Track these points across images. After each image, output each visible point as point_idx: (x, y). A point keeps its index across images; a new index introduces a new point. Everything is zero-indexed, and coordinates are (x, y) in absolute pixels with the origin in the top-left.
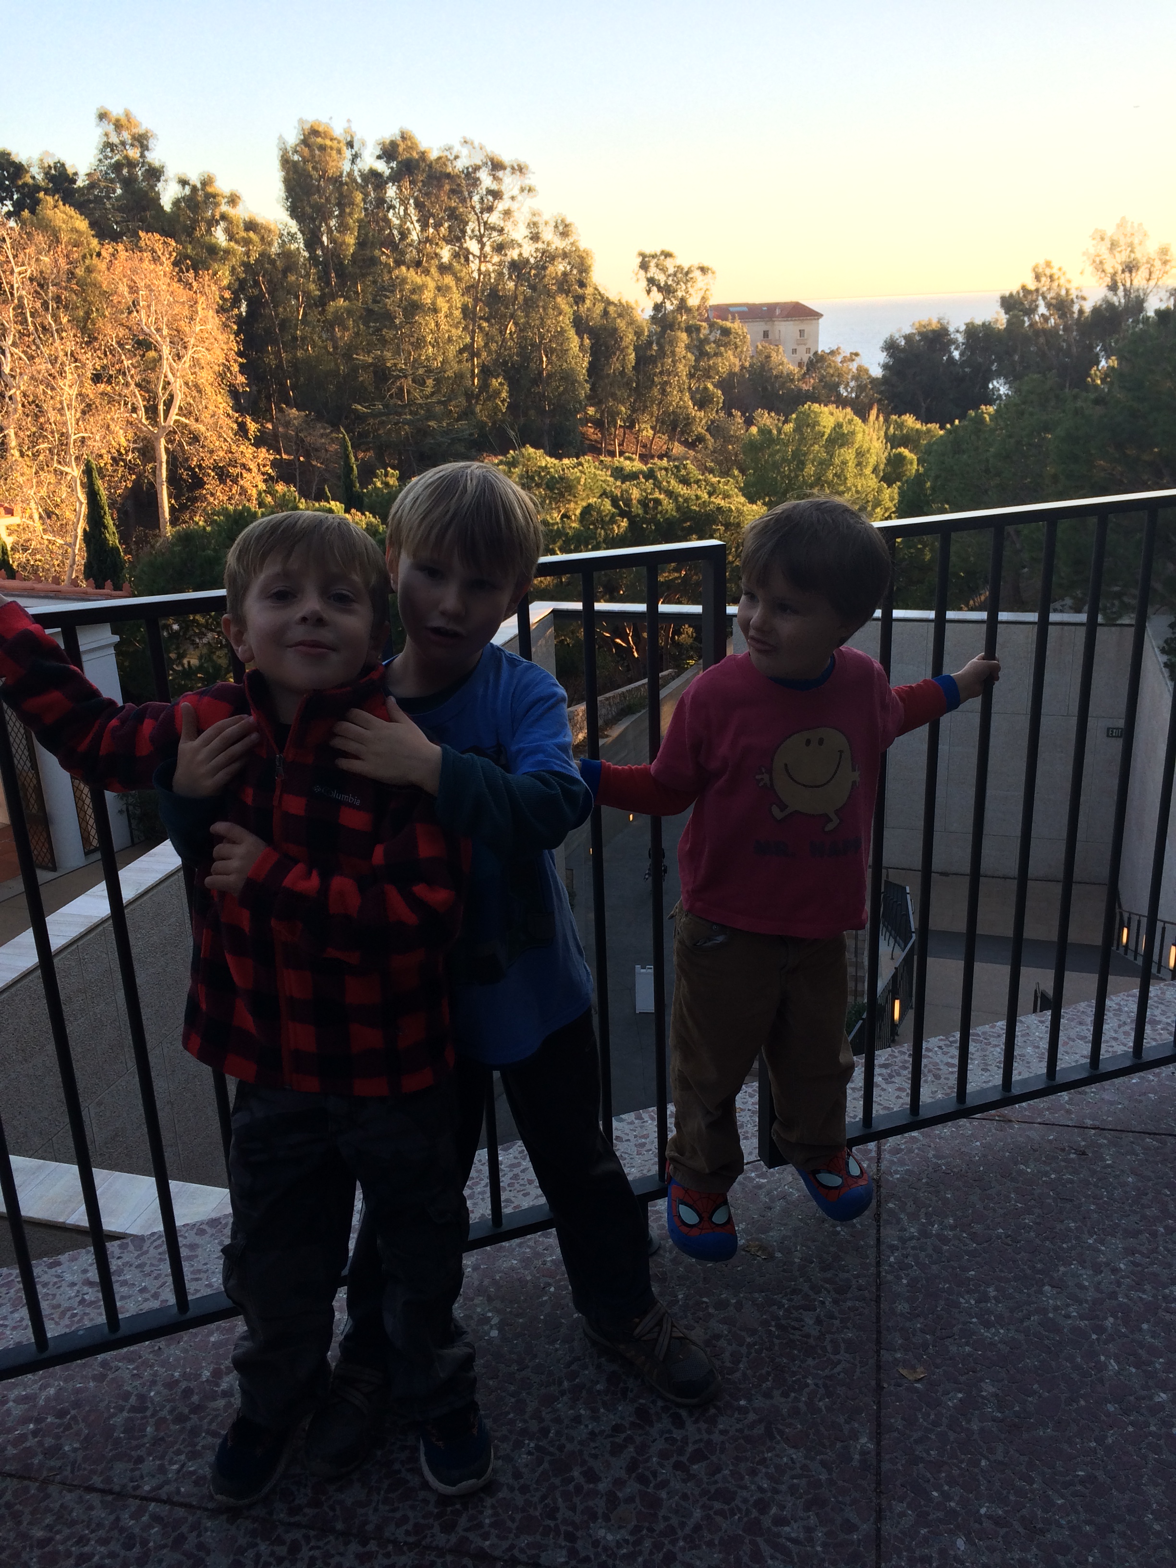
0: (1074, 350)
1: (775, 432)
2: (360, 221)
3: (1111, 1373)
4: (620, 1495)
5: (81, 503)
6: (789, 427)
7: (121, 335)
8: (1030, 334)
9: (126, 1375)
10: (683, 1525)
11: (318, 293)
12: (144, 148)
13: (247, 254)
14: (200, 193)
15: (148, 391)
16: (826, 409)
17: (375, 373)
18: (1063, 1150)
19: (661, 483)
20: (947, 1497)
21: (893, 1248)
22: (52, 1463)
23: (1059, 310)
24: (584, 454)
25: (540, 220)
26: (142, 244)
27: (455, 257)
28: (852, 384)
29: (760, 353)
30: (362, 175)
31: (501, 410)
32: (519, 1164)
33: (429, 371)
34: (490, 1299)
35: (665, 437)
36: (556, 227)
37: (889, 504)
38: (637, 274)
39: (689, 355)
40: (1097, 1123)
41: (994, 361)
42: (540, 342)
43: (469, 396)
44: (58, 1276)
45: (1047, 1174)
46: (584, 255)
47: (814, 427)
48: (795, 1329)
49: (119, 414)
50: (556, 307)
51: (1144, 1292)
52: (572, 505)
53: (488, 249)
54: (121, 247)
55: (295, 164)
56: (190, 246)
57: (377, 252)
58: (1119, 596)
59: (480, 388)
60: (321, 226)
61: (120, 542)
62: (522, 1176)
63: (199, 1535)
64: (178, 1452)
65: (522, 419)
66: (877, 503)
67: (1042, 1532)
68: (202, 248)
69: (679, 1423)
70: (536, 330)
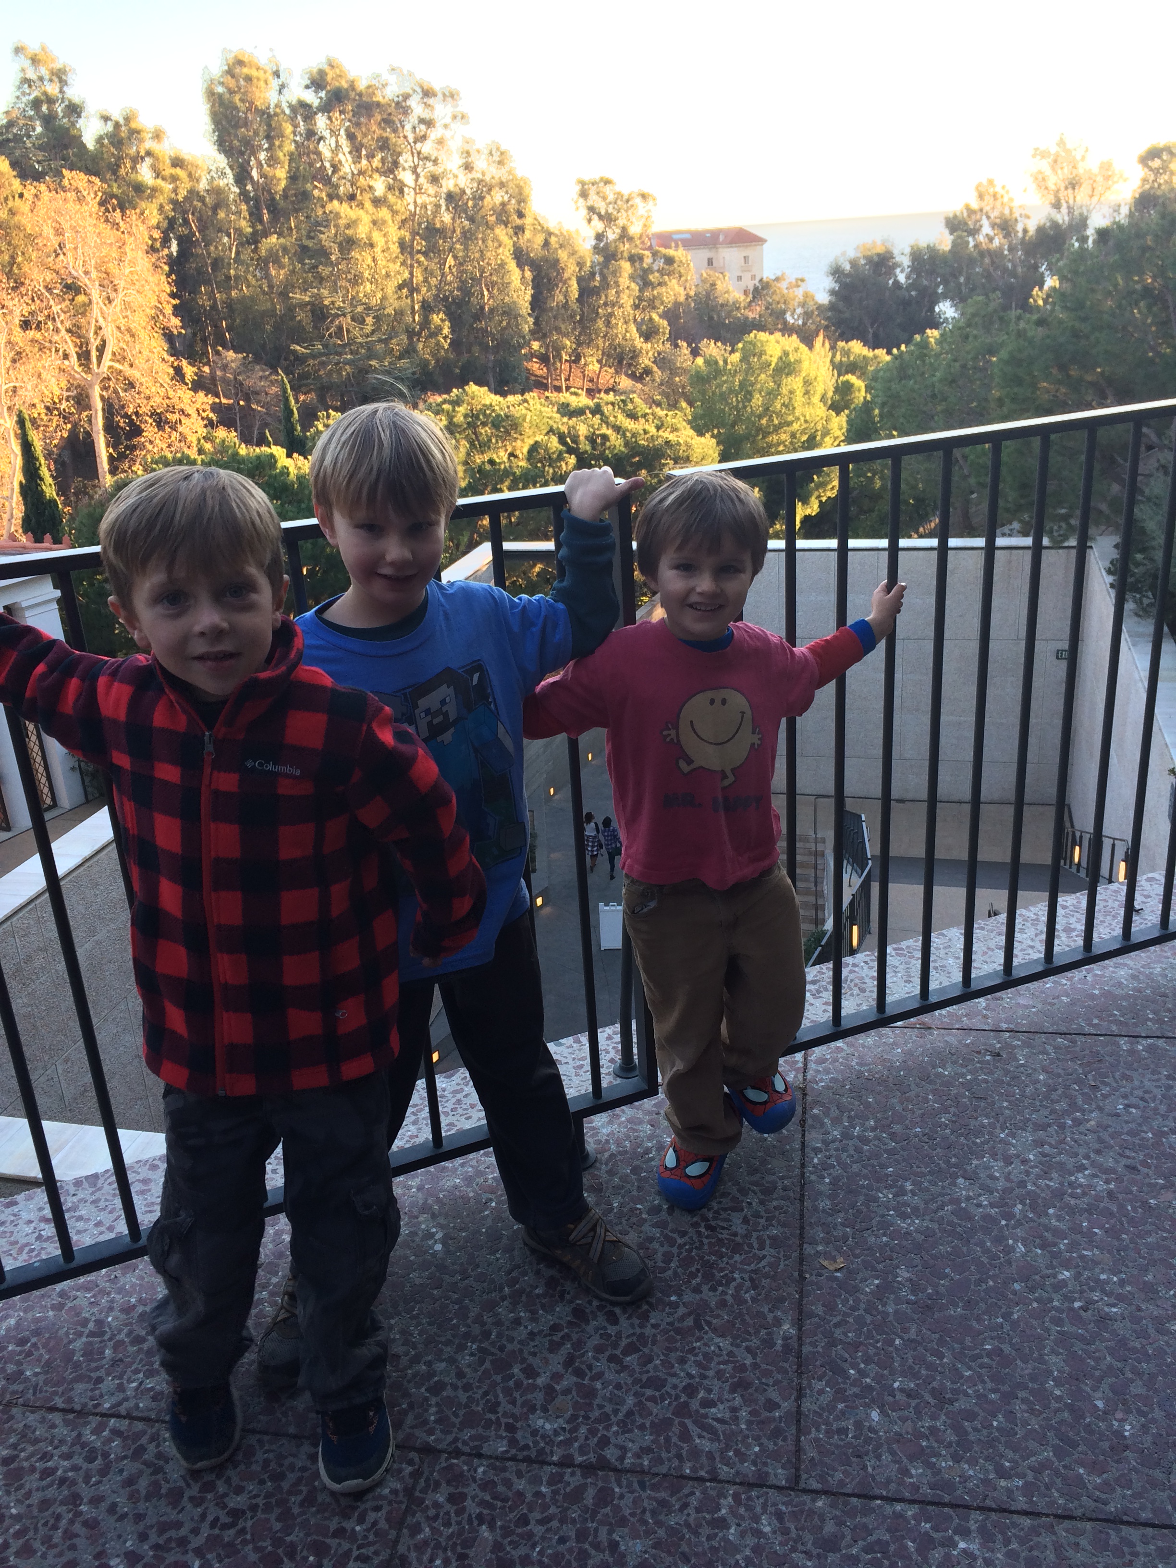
0: (1020, 270)
1: (721, 363)
2: (291, 154)
3: (1018, 1255)
4: (558, 1388)
5: (16, 455)
6: (736, 357)
7: (48, 280)
8: (975, 254)
9: (85, 1303)
10: (616, 1412)
11: (250, 230)
12: (63, 82)
13: (175, 191)
14: (123, 129)
15: (79, 337)
16: (772, 338)
17: (313, 312)
18: (979, 1053)
19: (607, 418)
20: (862, 1374)
21: (817, 1151)
22: (15, 1387)
23: (1003, 229)
24: (530, 390)
25: (472, 150)
26: (66, 182)
27: (390, 189)
28: (799, 311)
29: (704, 281)
30: (291, 106)
31: (443, 348)
32: (462, 1090)
33: (368, 308)
34: (434, 1216)
35: (612, 370)
36: (491, 154)
37: (838, 433)
38: (576, 202)
39: (633, 285)
40: (1012, 1026)
41: (940, 283)
42: (481, 275)
43: (411, 333)
44: (15, 1215)
45: (963, 1075)
46: (522, 184)
47: (760, 356)
48: (723, 1228)
49: (51, 361)
50: (496, 239)
51: (1051, 1180)
52: (519, 443)
53: (422, 180)
54: (43, 187)
55: (220, 96)
56: (115, 185)
57: (309, 186)
58: (1065, 518)
59: (420, 324)
60: (250, 160)
61: (58, 495)
62: (464, 1100)
63: (158, 1446)
64: (137, 1371)
65: (466, 355)
66: (826, 433)
67: (951, 1402)
68: (128, 185)
69: (613, 1320)
70: (476, 263)
